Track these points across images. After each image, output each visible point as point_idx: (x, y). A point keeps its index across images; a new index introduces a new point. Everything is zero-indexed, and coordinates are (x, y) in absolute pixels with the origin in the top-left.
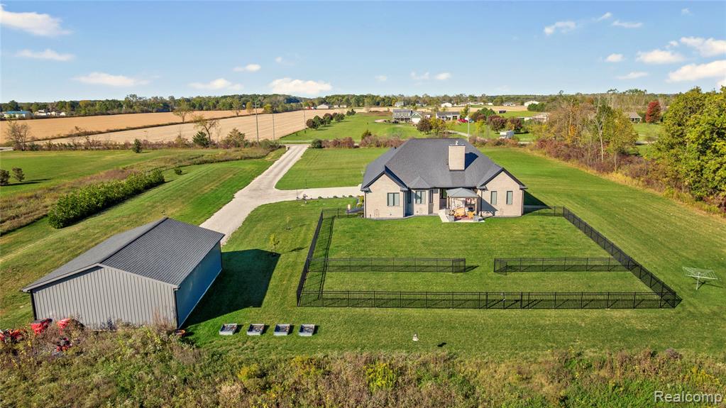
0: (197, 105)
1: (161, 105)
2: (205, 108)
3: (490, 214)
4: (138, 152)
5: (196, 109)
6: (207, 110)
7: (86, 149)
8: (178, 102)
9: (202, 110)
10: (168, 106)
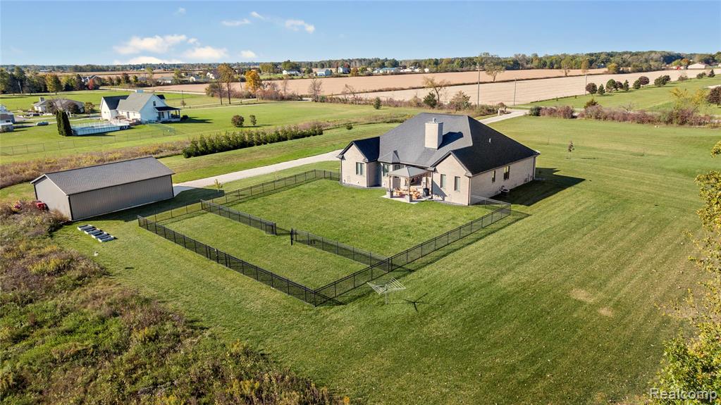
0: (548, 63)
1: (512, 63)
2: (555, 66)
3: (440, 198)
4: (378, 108)
5: (547, 67)
6: (557, 68)
7: (352, 103)
8: (529, 61)
9: (552, 68)
10: (518, 64)
